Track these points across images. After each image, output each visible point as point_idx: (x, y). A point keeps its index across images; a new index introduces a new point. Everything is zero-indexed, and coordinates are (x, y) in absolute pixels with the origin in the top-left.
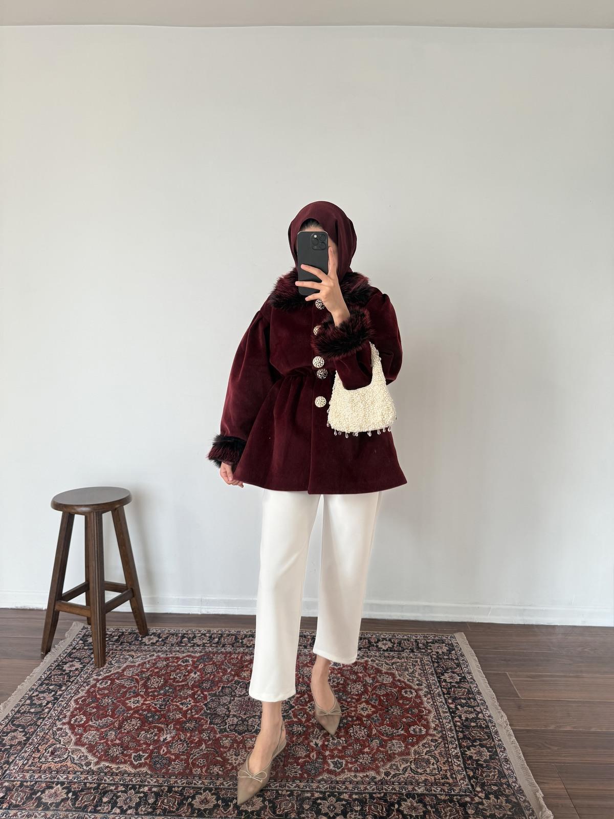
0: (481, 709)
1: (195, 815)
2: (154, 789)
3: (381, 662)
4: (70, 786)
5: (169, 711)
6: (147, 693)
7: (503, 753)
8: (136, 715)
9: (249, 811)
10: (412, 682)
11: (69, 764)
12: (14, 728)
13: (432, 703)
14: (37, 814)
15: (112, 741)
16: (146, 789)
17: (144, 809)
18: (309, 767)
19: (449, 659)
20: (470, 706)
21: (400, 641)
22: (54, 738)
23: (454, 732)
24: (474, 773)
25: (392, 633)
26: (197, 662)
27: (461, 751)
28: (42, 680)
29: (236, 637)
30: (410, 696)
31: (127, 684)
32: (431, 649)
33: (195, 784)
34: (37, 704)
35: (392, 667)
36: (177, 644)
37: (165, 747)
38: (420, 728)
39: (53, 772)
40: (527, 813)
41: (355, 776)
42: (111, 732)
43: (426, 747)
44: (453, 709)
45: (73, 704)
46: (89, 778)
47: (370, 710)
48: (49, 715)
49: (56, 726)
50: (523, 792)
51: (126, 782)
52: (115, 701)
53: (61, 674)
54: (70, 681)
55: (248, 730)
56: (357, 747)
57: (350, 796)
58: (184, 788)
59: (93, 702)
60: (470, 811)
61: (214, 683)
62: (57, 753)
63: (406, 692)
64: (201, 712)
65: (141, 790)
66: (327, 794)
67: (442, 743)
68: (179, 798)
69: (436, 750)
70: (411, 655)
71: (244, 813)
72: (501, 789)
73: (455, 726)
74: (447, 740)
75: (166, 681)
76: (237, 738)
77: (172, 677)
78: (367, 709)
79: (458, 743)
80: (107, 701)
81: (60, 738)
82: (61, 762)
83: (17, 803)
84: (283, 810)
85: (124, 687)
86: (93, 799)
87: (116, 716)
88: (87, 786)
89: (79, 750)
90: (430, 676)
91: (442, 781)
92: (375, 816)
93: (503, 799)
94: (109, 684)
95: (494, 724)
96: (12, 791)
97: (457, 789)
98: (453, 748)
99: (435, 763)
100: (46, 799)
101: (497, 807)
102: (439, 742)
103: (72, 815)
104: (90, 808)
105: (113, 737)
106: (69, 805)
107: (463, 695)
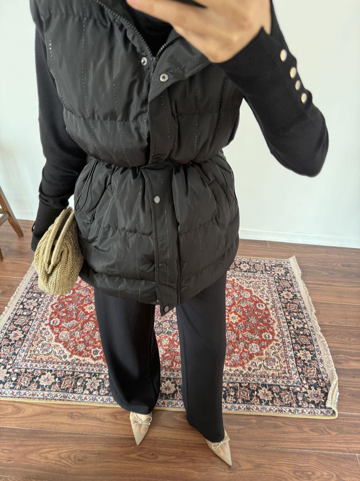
0: (306, 321)
3: (243, 281)
4: (56, 373)
7: (319, 355)
8: (92, 319)
9: (167, 394)
10: (263, 298)
12: (15, 327)
13: (275, 315)
14: (38, 394)
15: (78, 339)
16: (103, 376)
17: (103, 391)
19: (285, 280)
20: (299, 318)
21: (255, 264)
22: (41, 336)
23: (290, 338)
24: (302, 370)
25: (249, 257)
27: (294, 353)
28: (28, 289)
30: (262, 309)
31: (84, 293)
32: (274, 271)
34: (27, 308)
35: (249, 285)
38: (268, 334)
39: (44, 362)
41: (230, 370)
42: (77, 332)
43: (273, 349)
44: (288, 320)
45: (50, 309)
46: (67, 367)
47: (237, 319)
48: (36, 318)
49: (42, 327)
50: (331, 385)
51: (90, 371)
55: (163, 331)
56: (230, 347)
57: (228, 385)
59: (63, 308)
60: (300, 398)
62: (46, 347)
65: (100, 377)
67: (283, 347)
69: (279, 352)
70: (262, 276)
71: (164, 395)
72: (317, 382)
73: (290, 334)
74: (285, 344)
78: (235, 318)
79: (293, 346)
80: (72, 307)
81: (45, 336)
82: (48, 354)
83: (25, 385)
85: (81, 295)
86: (72, 383)
87: (79, 319)
88: (67, 373)
89: (59, 346)
90: (274, 293)
91: (283, 375)
92: (243, 400)
93: (319, 390)
94: (71, 293)
95: (314, 333)
96: (21, 376)
97: (292, 381)
98: (289, 351)
99: (278, 361)
100: (42, 383)
101: (316, 395)
102: (281, 345)
103: (60, 395)
104: (70, 390)
105: (78, 336)
106: (57, 387)
107: (295, 309)
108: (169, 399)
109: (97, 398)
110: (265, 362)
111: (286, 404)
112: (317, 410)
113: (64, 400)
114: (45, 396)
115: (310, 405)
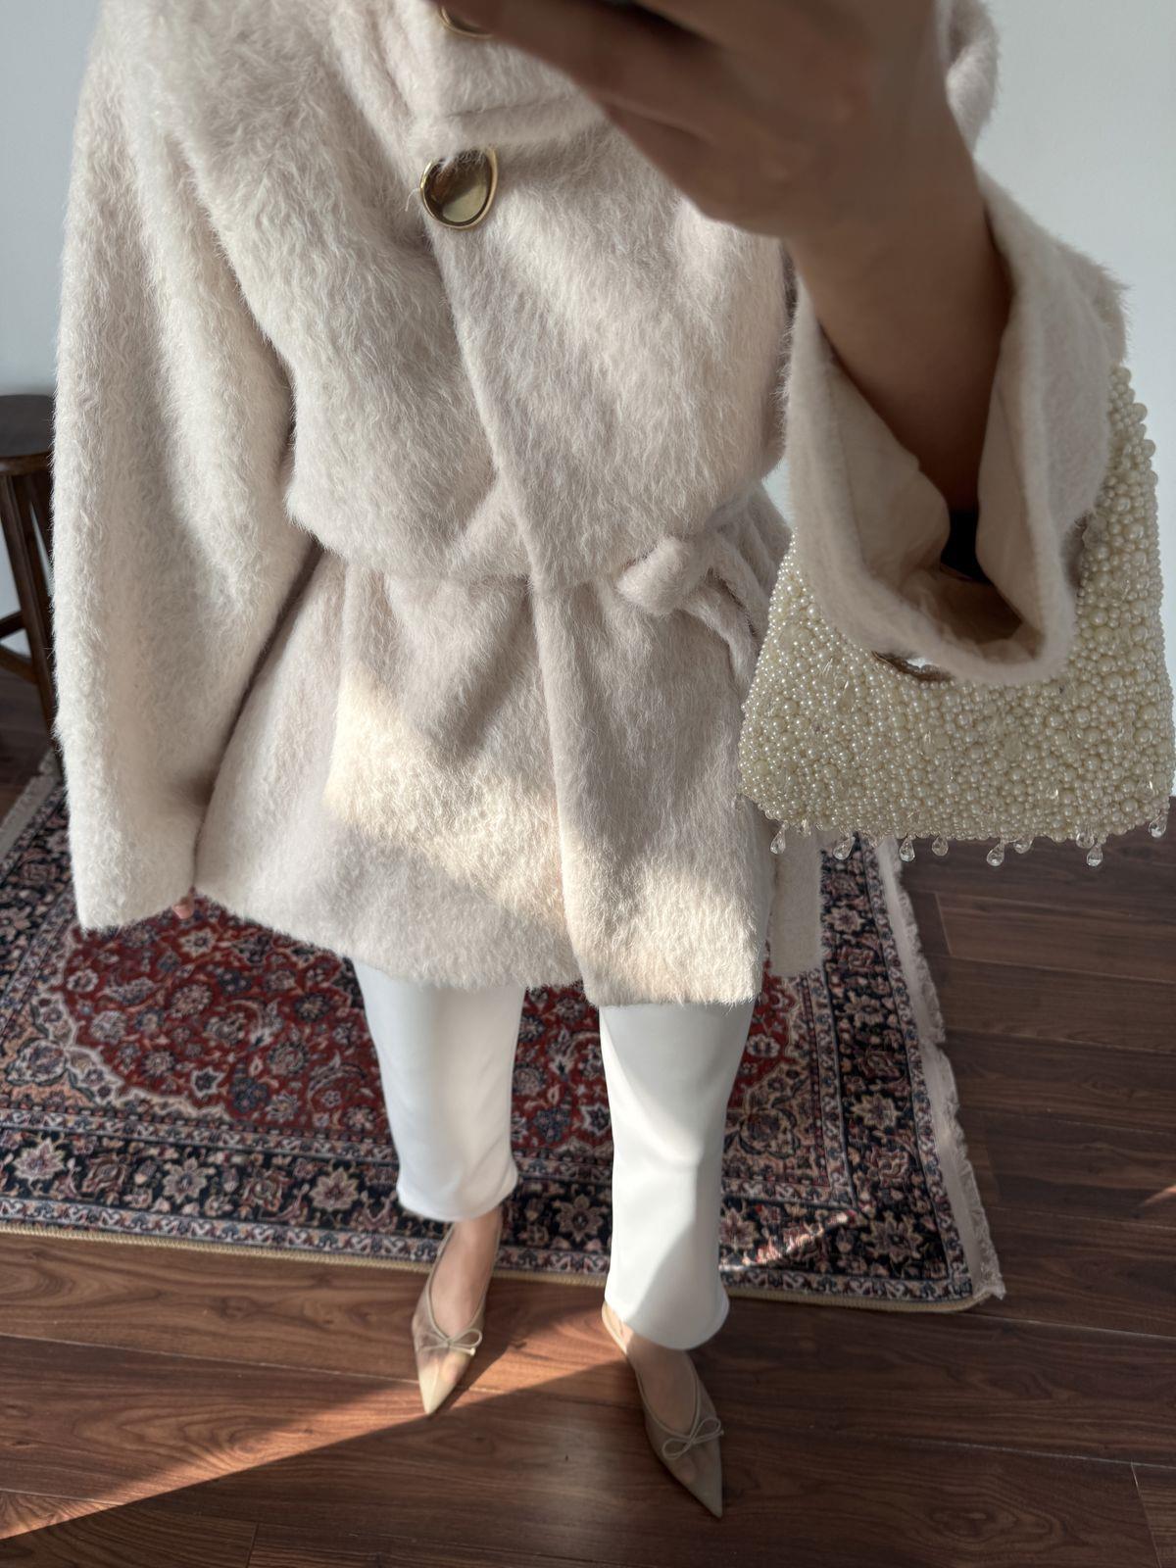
0: (894, 1003)
1: (316, 1223)
2: (237, 1159)
4: (71, 1141)
5: (268, 966)
6: (223, 920)
7: (923, 1113)
8: (202, 977)
11: (66, 1088)
14: (7, 1205)
15: (152, 1037)
16: (220, 1157)
17: (216, 1205)
18: (543, 1121)
19: (845, 869)
20: (873, 995)
23: (835, 1056)
24: (863, 1157)
27: (842, 1104)
28: (4, 874)
33: (317, 1151)
37: (260, 1058)
38: (767, 1041)
39: (36, 1109)
40: (950, 1254)
42: (149, 1016)
43: (775, 1089)
44: (838, 998)
45: (69, 939)
46: (108, 1125)
48: (22, 966)
49: (37, 994)
50: (949, 1208)
51: (181, 1138)
52: (157, 938)
53: (43, 862)
58: (295, 1159)
60: (844, 1247)
62: (43, 1061)
64: (334, 974)
65: (211, 1159)
66: (575, 1187)
67: (809, 1082)
68: (284, 1183)
69: (793, 1096)
71: (410, 1224)
72: (906, 1198)
73: (839, 1040)
74: (818, 1074)
79: (841, 1080)
80: (140, 935)
81: (47, 1025)
82: (50, 1083)
86: (117, 1177)
87: (160, 977)
88: (105, 1144)
89: (86, 1056)
91: (798, 1172)
93: (909, 1222)
95: (915, 1043)
97: (824, 1192)
98: (827, 1095)
99: (789, 1127)
100: (23, 1172)
101: (896, 1239)
102: (803, 1077)
103: (77, 1212)
104: (111, 1198)
105: (153, 1027)
106: (69, 1187)
107: (863, 965)
108: (424, 1236)
109: (194, 1225)
110: (745, 1128)
111: (795, 1263)
112: (893, 1282)
113: (87, 1229)
114: (29, 1213)
115: (872, 1268)
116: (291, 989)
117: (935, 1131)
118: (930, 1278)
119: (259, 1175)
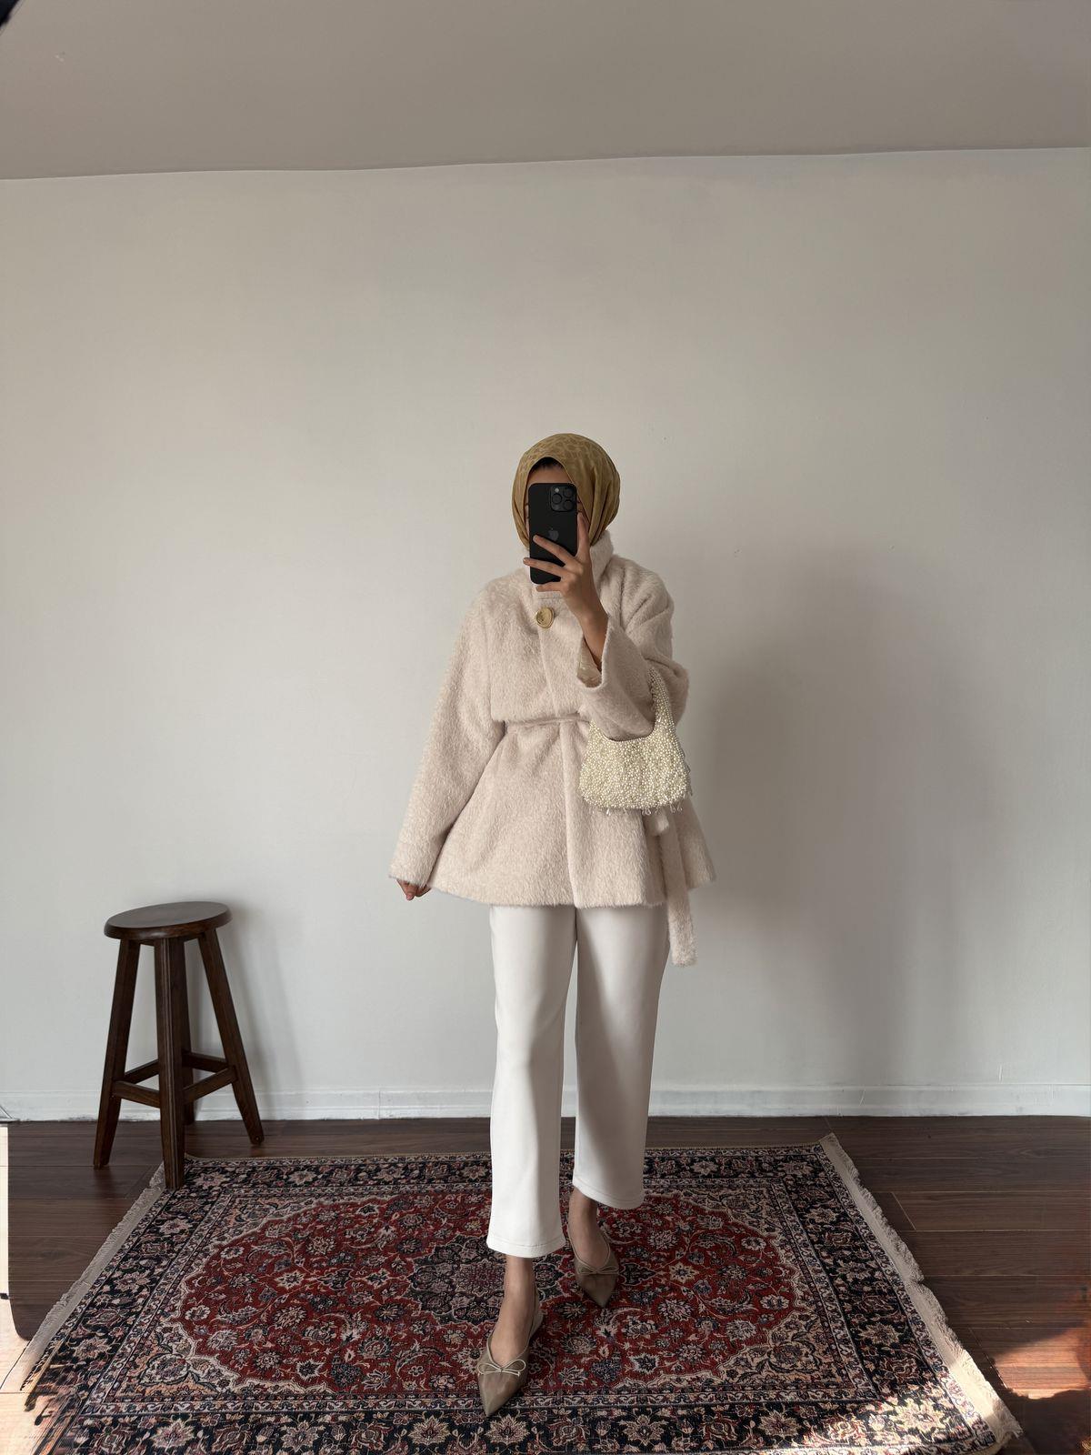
0: (877, 1264)
2: (342, 1418)
3: (702, 1196)
4: (199, 1420)
5: (350, 1291)
6: (308, 1265)
7: (921, 1331)
8: (295, 1301)
9: (507, 1443)
10: (758, 1226)
11: (191, 1384)
12: (88, 1331)
13: (794, 1257)
15: (260, 1344)
16: (328, 1418)
17: (328, 1451)
18: (599, 1369)
19: (815, 1185)
20: (857, 1261)
21: (730, 1161)
22: (159, 1345)
23: (836, 1302)
24: (877, 1366)
25: (713, 1146)
26: (387, 1209)
27: (851, 1332)
28: (126, 1252)
29: (449, 1166)
30: (757, 1248)
31: (272, 1251)
32: (784, 1171)
33: (410, 1406)
34: (122, 1291)
35: (720, 1203)
36: (350, 1181)
37: (352, 1349)
38: (777, 1298)
39: (166, 1399)
41: (679, 1380)
42: (255, 1330)
43: (791, 1329)
44: (829, 1265)
45: (183, 1288)
46: (229, 1405)
47: (691, 1273)
48: (146, 1308)
49: (160, 1325)
50: (960, 1392)
51: (292, 1409)
52: (256, 1280)
53: (157, 1241)
54: (174, 1252)
55: (489, 1315)
56: (677, 1334)
57: (674, 1412)
58: (392, 1413)
59: (218, 1283)
60: (877, 1427)
61: (421, 1244)
62: (171, 1368)
63: (749, 1243)
64: (404, 1290)
65: (320, 1420)
66: (634, 1410)
67: (819, 1321)
68: (385, 1430)
69: (808, 1332)
70: (751, 1182)
71: (498, 1448)
73: (837, 1293)
74: (826, 1316)
75: (339, 1245)
76: (472, 1330)
77: (347, 1236)
78: (685, 1273)
79: (845, 1319)
80: (242, 1280)
81: (170, 1344)
82: (177, 1382)
83: (112, 1452)
84: (564, 1440)
85: (266, 1255)
86: (241, 1439)
87: (262, 1304)
88: (228, 1418)
89: (206, 1361)
90: (786, 1215)
91: (825, 1381)
92: (718, 1441)
93: (928, 1405)
94: (241, 1252)
95: (901, 1286)
96: (101, 1432)
97: (851, 1393)
98: (837, 1328)
99: (810, 1352)
100: (159, 1443)
101: (921, 1417)
102: (813, 1319)
104: (237, 1453)
105: (260, 1337)
106: (200, 1450)
107: (845, 1243)
110: (772, 1356)
111: (837, 1441)
115: (905, 1437)
116: (373, 1302)
117: (934, 1342)
118: (957, 1439)
119: (365, 1427)
